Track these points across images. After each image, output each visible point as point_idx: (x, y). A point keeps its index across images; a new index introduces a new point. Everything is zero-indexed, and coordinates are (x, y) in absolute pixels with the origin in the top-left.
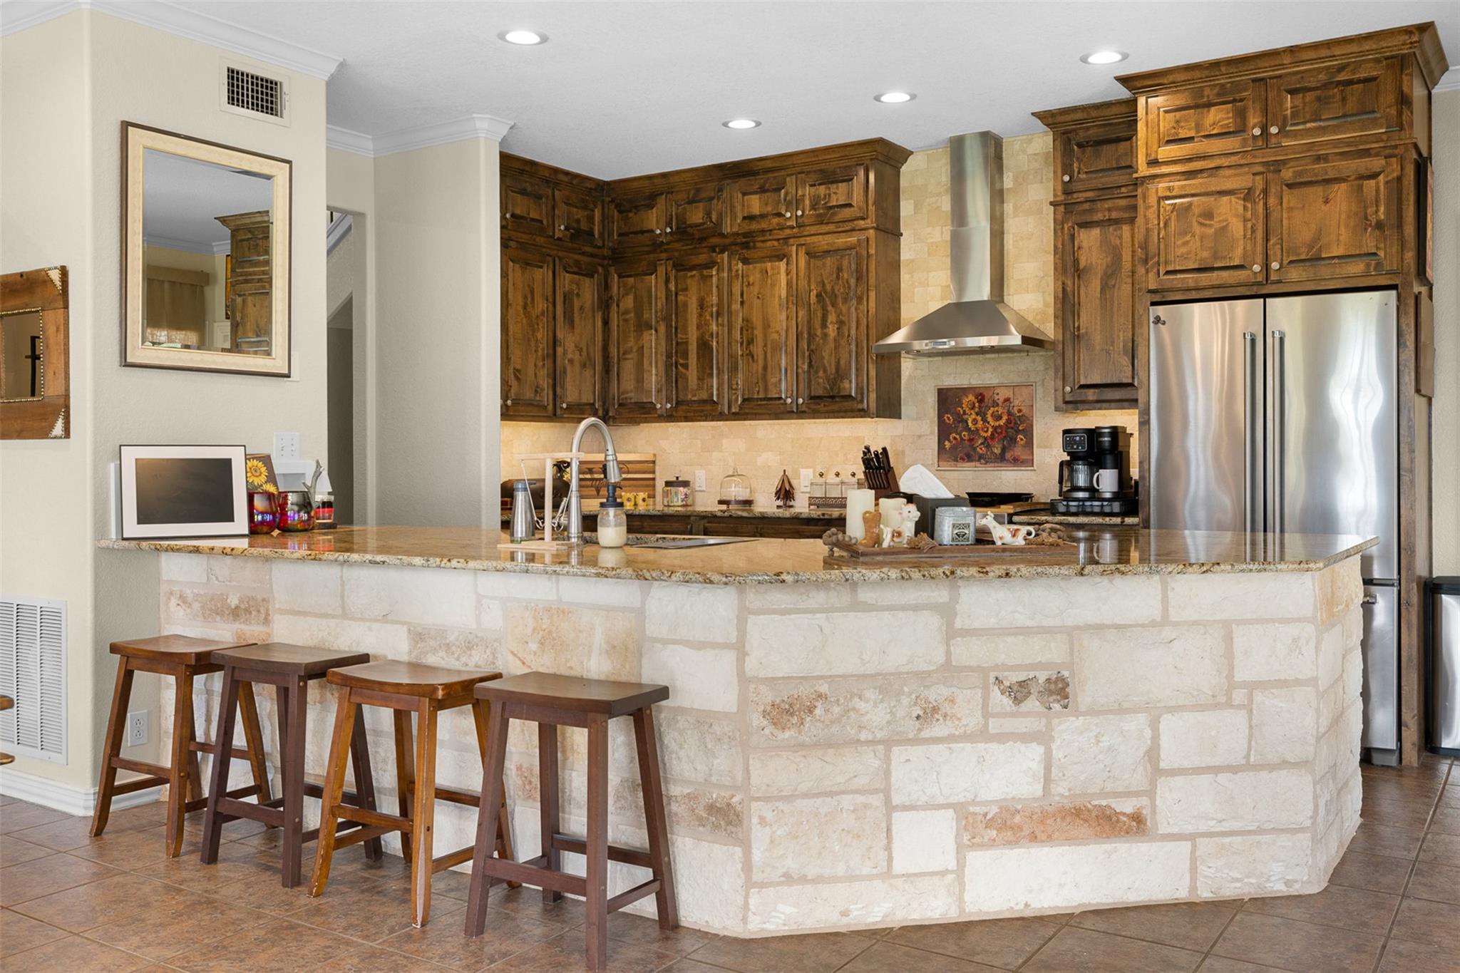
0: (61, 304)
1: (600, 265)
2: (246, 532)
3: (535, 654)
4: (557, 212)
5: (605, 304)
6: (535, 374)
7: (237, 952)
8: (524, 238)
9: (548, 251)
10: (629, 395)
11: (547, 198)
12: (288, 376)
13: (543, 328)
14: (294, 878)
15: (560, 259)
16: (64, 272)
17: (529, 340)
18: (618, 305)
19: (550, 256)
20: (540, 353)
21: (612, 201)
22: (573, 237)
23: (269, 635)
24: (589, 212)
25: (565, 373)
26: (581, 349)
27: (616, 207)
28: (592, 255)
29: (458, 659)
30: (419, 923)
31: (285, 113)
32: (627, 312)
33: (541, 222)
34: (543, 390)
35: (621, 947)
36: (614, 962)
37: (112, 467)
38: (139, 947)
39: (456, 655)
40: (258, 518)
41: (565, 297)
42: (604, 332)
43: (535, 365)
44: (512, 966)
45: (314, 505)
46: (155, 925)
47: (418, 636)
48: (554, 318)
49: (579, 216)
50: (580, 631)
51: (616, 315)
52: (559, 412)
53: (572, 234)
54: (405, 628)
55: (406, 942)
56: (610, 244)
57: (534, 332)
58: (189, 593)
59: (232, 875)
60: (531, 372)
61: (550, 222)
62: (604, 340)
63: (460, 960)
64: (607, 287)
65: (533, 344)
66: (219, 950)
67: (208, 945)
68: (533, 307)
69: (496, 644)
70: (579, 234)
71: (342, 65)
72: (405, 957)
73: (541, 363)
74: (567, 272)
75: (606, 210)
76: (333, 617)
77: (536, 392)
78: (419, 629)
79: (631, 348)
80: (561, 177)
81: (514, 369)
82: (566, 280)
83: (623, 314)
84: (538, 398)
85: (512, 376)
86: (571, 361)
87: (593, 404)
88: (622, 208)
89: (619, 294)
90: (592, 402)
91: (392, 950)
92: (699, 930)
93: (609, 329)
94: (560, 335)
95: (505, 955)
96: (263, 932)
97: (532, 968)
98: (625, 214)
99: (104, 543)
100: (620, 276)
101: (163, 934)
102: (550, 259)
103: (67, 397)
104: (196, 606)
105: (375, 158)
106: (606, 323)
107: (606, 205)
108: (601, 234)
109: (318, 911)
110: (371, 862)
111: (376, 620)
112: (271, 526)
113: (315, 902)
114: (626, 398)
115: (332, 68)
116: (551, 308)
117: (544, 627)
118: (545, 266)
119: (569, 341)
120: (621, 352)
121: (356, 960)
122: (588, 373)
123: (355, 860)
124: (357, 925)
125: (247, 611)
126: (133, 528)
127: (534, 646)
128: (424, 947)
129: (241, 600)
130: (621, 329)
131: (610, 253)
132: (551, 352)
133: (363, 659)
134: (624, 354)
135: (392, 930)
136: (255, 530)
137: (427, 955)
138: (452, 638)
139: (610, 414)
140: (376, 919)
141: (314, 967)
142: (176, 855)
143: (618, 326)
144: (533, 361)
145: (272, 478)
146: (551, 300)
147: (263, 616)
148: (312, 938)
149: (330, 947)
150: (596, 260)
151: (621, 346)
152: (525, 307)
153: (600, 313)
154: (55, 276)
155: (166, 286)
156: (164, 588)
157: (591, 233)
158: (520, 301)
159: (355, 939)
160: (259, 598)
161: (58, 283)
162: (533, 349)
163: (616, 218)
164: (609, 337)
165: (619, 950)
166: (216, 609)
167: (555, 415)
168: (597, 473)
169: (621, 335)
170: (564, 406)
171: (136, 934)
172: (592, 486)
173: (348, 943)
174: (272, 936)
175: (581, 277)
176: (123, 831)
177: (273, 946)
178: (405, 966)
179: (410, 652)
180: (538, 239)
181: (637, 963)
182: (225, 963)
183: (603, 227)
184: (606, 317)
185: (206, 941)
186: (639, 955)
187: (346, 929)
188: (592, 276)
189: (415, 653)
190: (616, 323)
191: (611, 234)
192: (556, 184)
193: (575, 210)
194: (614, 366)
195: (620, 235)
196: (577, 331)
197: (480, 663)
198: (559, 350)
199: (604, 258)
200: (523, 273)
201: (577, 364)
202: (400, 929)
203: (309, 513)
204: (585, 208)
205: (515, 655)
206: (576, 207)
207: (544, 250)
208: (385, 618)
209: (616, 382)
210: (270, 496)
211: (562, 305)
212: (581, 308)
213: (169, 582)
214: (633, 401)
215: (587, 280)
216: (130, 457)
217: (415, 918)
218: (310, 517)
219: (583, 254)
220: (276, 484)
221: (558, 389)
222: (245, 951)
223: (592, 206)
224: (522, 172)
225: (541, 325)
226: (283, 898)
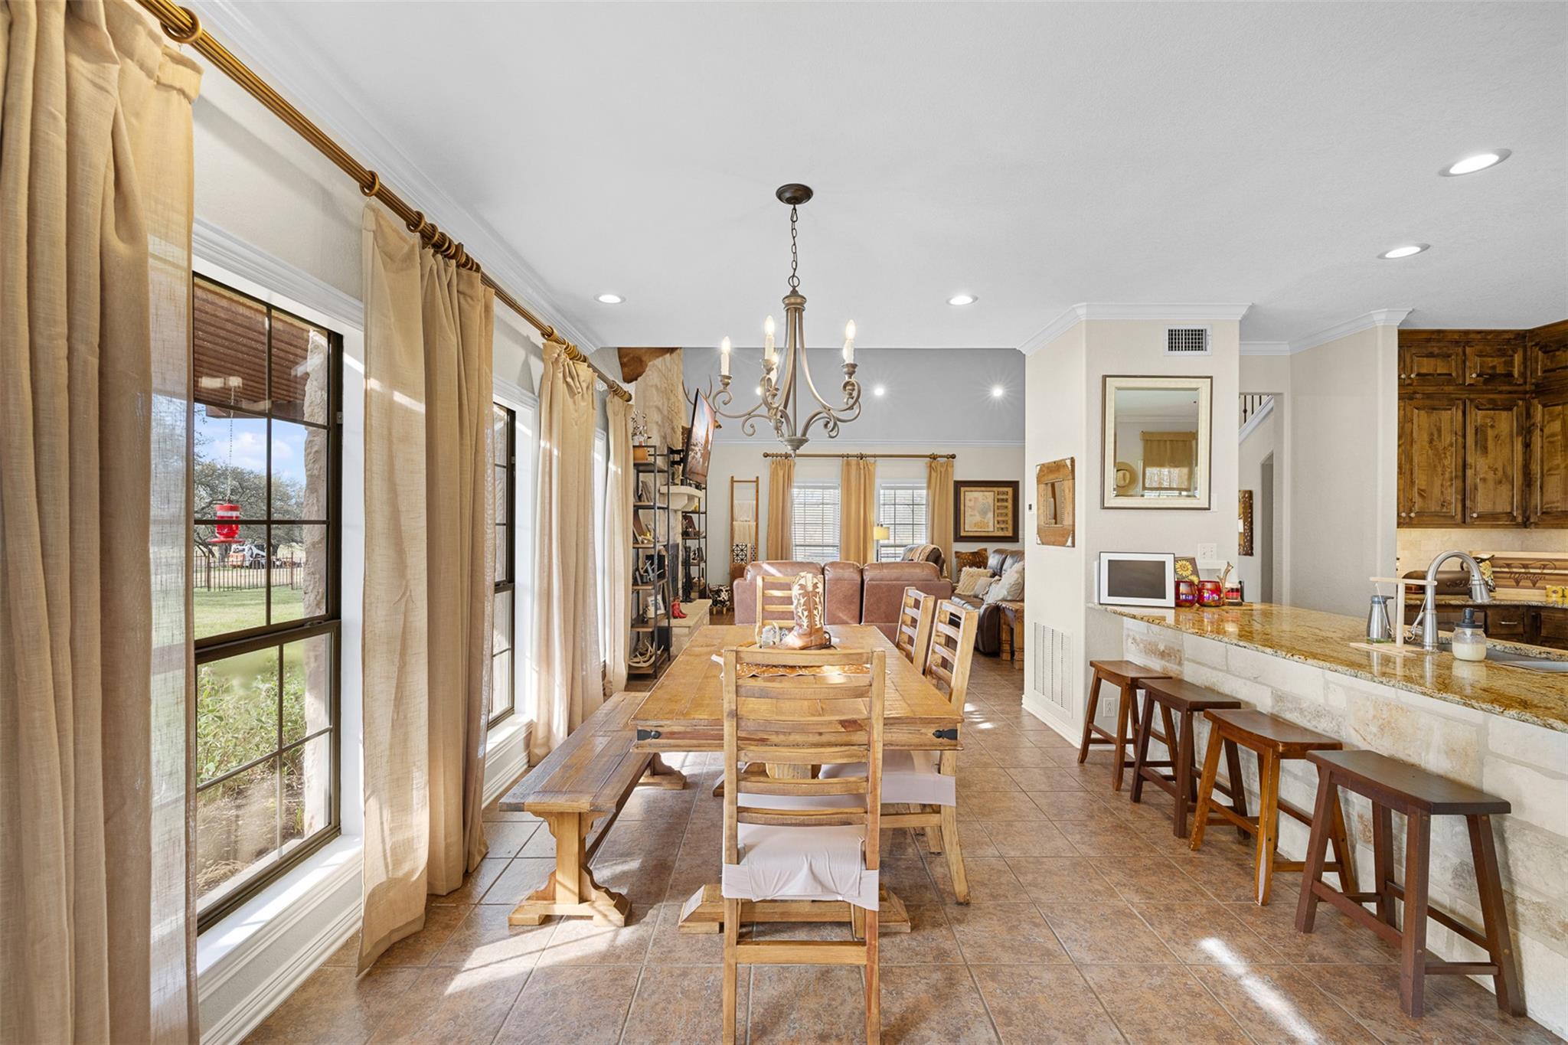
0: (1071, 477)
1: (1520, 399)
2: (1173, 605)
3: (1375, 736)
4: (1467, 364)
5: (1526, 431)
6: (1442, 492)
7: (1130, 870)
8: (1431, 389)
9: (1458, 396)
10: (1556, 505)
11: (1457, 355)
12: (1209, 509)
13: (1451, 456)
14: (1182, 832)
15: (1471, 400)
16: (1073, 460)
17: (1435, 466)
18: (1542, 430)
19: (1459, 399)
20: (1447, 475)
21: (1536, 345)
22: (1486, 382)
23: (1182, 672)
24: (1509, 358)
25: (1476, 488)
26: (1496, 469)
27: (1540, 349)
28: (1510, 392)
29: (1309, 721)
30: (1260, 901)
31: (1208, 347)
32: (1553, 435)
33: (1450, 375)
34: (1450, 504)
35: (1446, 1005)
36: (1433, 1016)
37: (1096, 564)
38: (1078, 842)
39: (1308, 718)
40: (1183, 597)
41: (1476, 430)
42: (1525, 453)
43: (1442, 485)
44: (1328, 972)
45: (1224, 591)
46: (1091, 832)
47: (1279, 698)
48: (1464, 447)
49: (1494, 364)
50: (1418, 729)
51: (1539, 439)
52: (1468, 520)
53: (1486, 379)
54: (1270, 690)
55: (1246, 912)
56: (1533, 381)
57: (1440, 460)
58: (1137, 637)
59: (1145, 815)
60: (1437, 491)
61: (1460, 373)
62: (1525, 460)
63: (1284, 946)
64: (1529, 416)
65: (1439, 469)
66: (1120, 863)
67: (1116, 857)
68: (1440, 441)
69: (1340, 719)
70: (1490, 378)
71: (1252, 307)
72: (1241, 924)
73: (1449, 483)
74: (1480, 409)
75: (1529, 353)
76: (1221, 670)
77: (1443, 505)
78: (1280, 693)
79: (1558, 465)
80: (1472, 336)
81: (1418, 489)
82: (1477, 417)
83: (1547, 437)
84: (1444, 510)
85: (1416, 495)
86: (1484, 480)
87: (1511, 513)
88: (1548, 349)
89: (1543, 421)
90: (1509, 510)
91: (1233, 914)
92: (1551, 1032)
93: (1531, 451)
94: (1470, 460)
95: (1325, 960)
96: (1150, 863)
97: (1346, 983)
98: (1551, 354)
99: (1090, 605)
100: (1544, 406)
101: (1093, 839)
102: (1460, 402)
103: (1074, 525)
104: (1141, 645)
105: (1291, 356)
106: (1527, 446)
107: (1528, 349)
108: (1523, 375)
109: (1190, 861)
110: (1241, 839)
111: (1250, 680)
112: (1191, 603)
113: (1192, 854)
114: (1551, 508)
115: (1244, 311)
116: (1460, 440)
117: (1384, 717)
118: (1454, 409)
119: (1480, 464)
120: (1546, 468)
121: (1204, 910)
122: (1504, 489)
123: (1230, 833)
124: (1215, 884)
125: (1169, 655)
126: (1106, 599)
127: (1374, 729)
128: (1258, 922)
129: (1166, 647)
130: (1545, 450)
131: (1533, 387)
132: (1460, 473)
133: (1236, 705)
134: (1549, 470)
135: (1238, 899)
136: (1179, 604)
137: (1259, 930)
138: (1304, 705)
139: (1532, 520)
140: (1230, 885)
141: (1174, 902)
142: (1118, 789)
143: (1542, 447)
144: (1440, 482)
145: (1195, 572)
146: (1460, 433)
147: (1177, 661)
148: (1180, 880)
149: (1189, 892)
150: (1515, 396)
151: (1545, 464)
152: (1431, 442)
153: (1520, 438)
154: (1068, 462)
155: (1168, 443)
156: (1125, 632)
157: (1510, 375)
158: (1426, 437)
159: (1209, 893)
160: (1176, 648)
161: (1070, 467)
162: (1440, 473)
163: (1540, 358)
164: (1530, 457)
165: (1443, 1007)
166: (1151, 650)
167: (1464, 522)
168: (1516, 567)
169: (1546, 455)
170: (1475, 515)
171: (1080, 833)
172: (1510, 578)
173: (1203, 894)
174: (1154, 867)
175: (1497, 412)
176: (1095, 764)
177: (1154, 875)
178: (1239, 931)
179: (1273, 707)
180: (1446, 388)
181: (1458, 1029)
182: (1121, 874)
183: (1525, 367)
184: (1528, 441)
185: (1115, 854)
186: (1464, 1023)
187: (1205, 883)
188: (1511, 409)
189: (1277, 708)
190: (1539, 445)
191: (1534, 371)
192: (1468, 343)
193: (1490, 359)
194: (1536, 481)
195: (1545, 372)
196: (1491, 455)
197: (1327, 729)
198: (1469, 472)
199: (1526, 392)
200: (1429, 417)
201: (1491, 484)
202: (1244, 900)
203: (1219, 596)
204: (1504, 355)
205: (1356, 731)
206: (1492, 357)
207: (1453, 396)
208: (1255, 680)
209: (1539, 494)
210: (1191, 584)
211: (1474, 436)
212: (1497, 437)
213: (1128, 629)
214: (1559, 510)
215: (1504, 414)
216: (1106, 558)
217: (1257, 897)
218: (1220, 598)
219: (1500, 392)
220: (1198, 576)
221: (1468, 503)
222: (1136, 871)
223: (1510, 352)
224: (1429, 340)
225: (1448, 454)
226: (1172, 843)
